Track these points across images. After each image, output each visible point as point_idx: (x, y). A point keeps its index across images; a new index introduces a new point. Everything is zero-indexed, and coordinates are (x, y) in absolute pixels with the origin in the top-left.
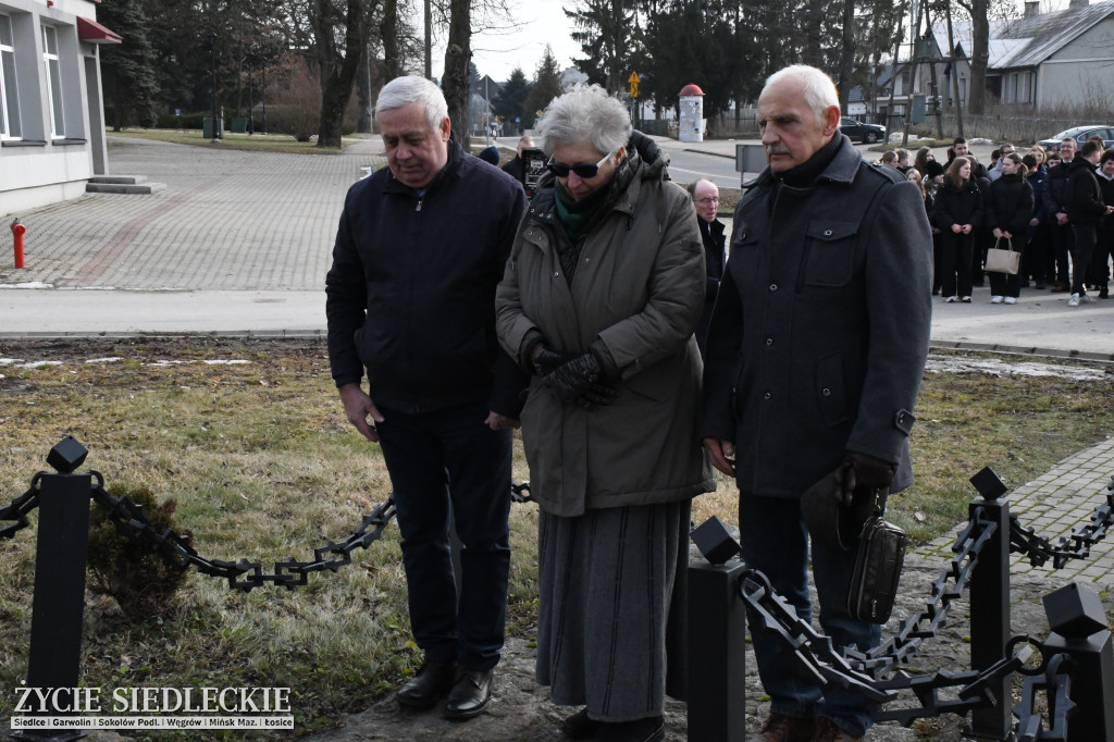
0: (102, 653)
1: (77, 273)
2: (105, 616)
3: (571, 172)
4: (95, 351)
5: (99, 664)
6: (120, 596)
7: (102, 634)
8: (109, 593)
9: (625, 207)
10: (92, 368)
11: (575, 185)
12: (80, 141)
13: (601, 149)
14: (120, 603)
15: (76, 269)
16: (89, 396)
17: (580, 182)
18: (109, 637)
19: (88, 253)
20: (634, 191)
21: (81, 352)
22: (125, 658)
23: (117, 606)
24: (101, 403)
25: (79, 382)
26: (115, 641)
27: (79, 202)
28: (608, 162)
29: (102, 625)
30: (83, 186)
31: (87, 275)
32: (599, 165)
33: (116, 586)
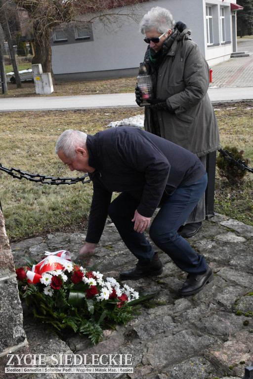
0: (223, 193)
1: (226, 83)
2: (224, 183)
3: (151, 41)
4: (229, 105)
5: (222, 196)
6: (228, 178)
7: (223, 188)
8: (225, 176)
9: (172, 53)
10: (228, 111)
11: (153, 46)
12: (229, 42)
13: (160, 32)
14: (228, 179)
15: (226, 81)
16: (227, 119)
17: (154, 45)
18: (225, 189)
19: (230, 76)
20: (174, 47)
21: (225, 106)
22: (229, 195)
23: (227, 180)
24: (230, 121)
25: (224, 115)
26: (226, 190)
27: (228, 61)
28: (164, 36)
29: (223, 185)
30: (229, 56)
31: (229, 83)
32: (160, 38)
33: (227, 174)
